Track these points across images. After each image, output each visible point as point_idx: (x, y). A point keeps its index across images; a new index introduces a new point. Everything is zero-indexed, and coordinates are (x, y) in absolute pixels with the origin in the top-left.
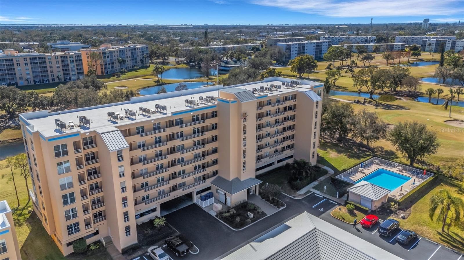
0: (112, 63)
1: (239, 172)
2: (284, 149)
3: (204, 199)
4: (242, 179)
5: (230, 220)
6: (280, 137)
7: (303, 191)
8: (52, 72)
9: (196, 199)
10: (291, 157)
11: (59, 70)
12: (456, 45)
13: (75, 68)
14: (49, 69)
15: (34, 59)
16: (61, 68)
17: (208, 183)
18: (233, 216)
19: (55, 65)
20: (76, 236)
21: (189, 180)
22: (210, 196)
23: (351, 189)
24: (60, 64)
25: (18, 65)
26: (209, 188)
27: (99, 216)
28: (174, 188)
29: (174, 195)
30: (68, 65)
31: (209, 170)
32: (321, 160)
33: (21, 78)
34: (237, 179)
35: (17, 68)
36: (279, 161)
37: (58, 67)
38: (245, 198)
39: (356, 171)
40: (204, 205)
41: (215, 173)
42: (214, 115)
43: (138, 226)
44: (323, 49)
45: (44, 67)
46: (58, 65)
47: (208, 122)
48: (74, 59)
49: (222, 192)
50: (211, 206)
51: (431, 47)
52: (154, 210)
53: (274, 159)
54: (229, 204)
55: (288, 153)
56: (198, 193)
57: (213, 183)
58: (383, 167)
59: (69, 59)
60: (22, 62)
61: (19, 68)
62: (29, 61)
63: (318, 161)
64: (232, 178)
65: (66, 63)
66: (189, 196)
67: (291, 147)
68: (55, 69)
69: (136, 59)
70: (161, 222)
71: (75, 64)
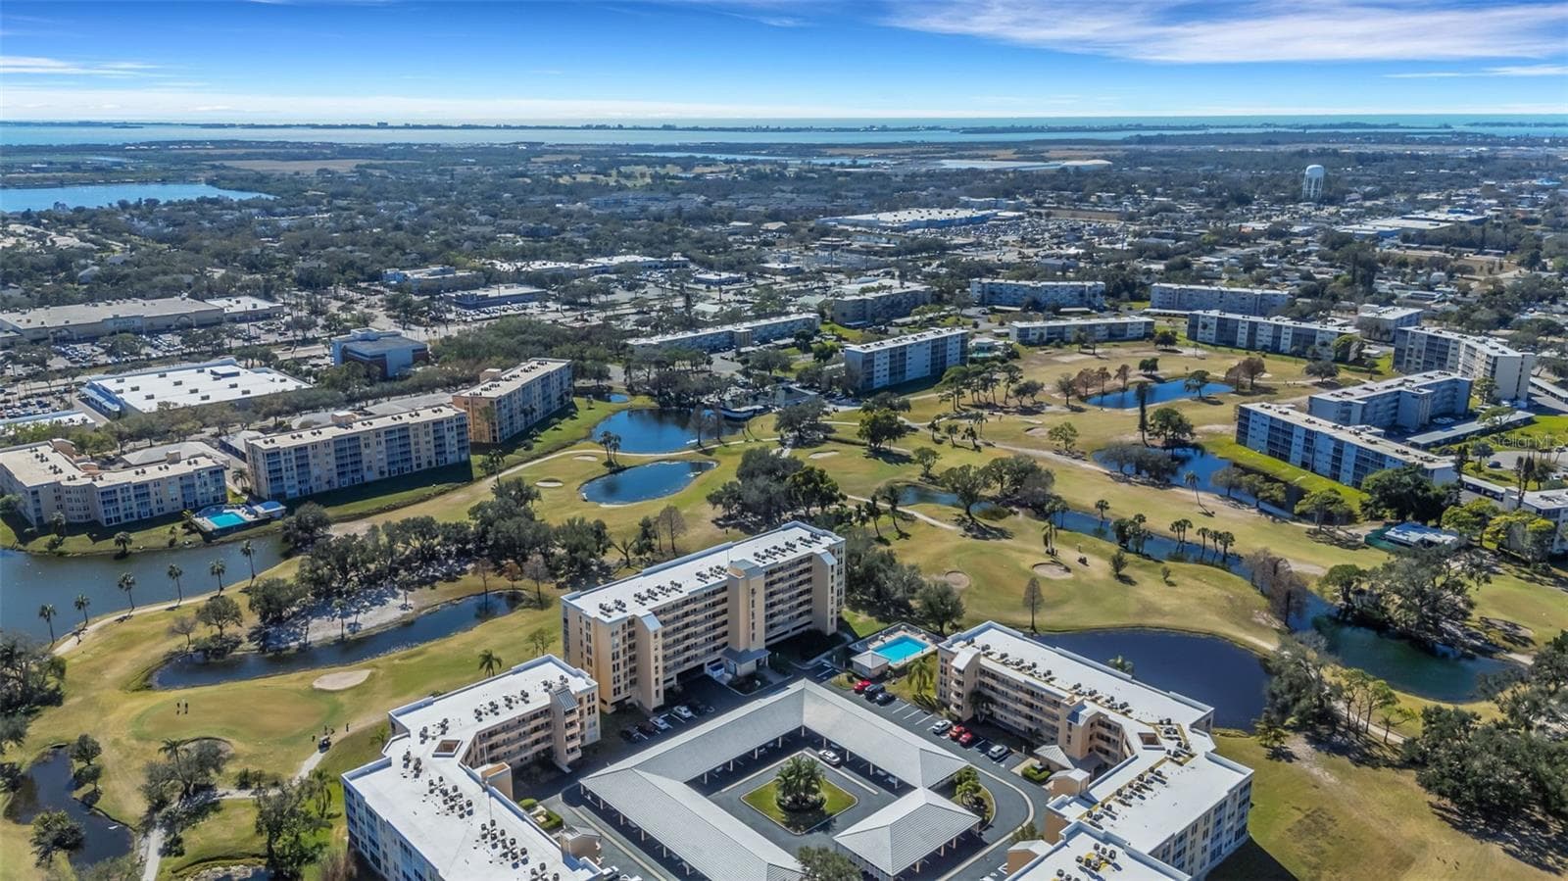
0: (511, 417)
1: (748, 643)
2: (800, 615)
3: (716, 669)
4: (752, 650)
5: (740, 687)
6: (795, 603)
7: (812, 662)
8: (418, 451)
9: (707, 670)
10: (810, 623)
11: (429, 446)
12: (1259, 332)
13: (455, 442)
14: (413, 448)
15: (391, 432)
16: (432, 444)
17: (718, 654)
18: (742, 685)
19: (423, 439)
20: (619, 698)
21: (700, 651)
22: (720, 667)
23: (855, 659)
24: (431, 438)
25: (367, 446)
26: (719, 660)
27: (633, 682)
28: (688, 660)
29: (688, 666)
30: (444, 437)
31: (719, 642)
32: (842, 624)
33: (369, 468)
34: (747, 651)
35: (366, 452)
36: (794, 629)
37: (428, 442)
38: (755, 668)
39: (876, 639)
40: (716, 675)
41: (725, 644)
42: (724, 589)
43: (665, 691)
44: (949, 352)
45: (404, 445)
46: (428, 439)
47: (719, 597)
48: (455, 424)
49: (732, 663)
50: (722, 676)
51: (1207, 331)
52: (672, 679)
53: (788, 627)
54: (738, 673)
55: (805, 619)
56: (709, 664)
57: (724, 653)
58: (908, 634)
59: (446, 426)
60: (373, 441)
61: (368, 451)
62: (383, 439)
63: (839, 627)
64: (742, 649)
65: (441, 434)
66: (701, 667)
67: (809, 612)
68: (423, 447)
69: (550, 396)
70: (679, 689)
71: (455, 433)
